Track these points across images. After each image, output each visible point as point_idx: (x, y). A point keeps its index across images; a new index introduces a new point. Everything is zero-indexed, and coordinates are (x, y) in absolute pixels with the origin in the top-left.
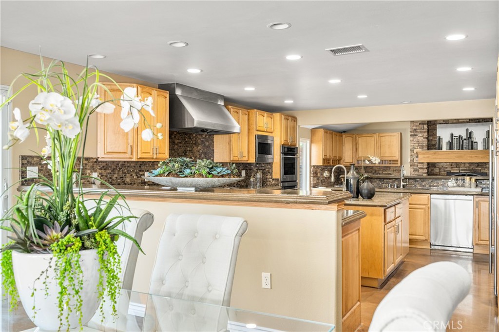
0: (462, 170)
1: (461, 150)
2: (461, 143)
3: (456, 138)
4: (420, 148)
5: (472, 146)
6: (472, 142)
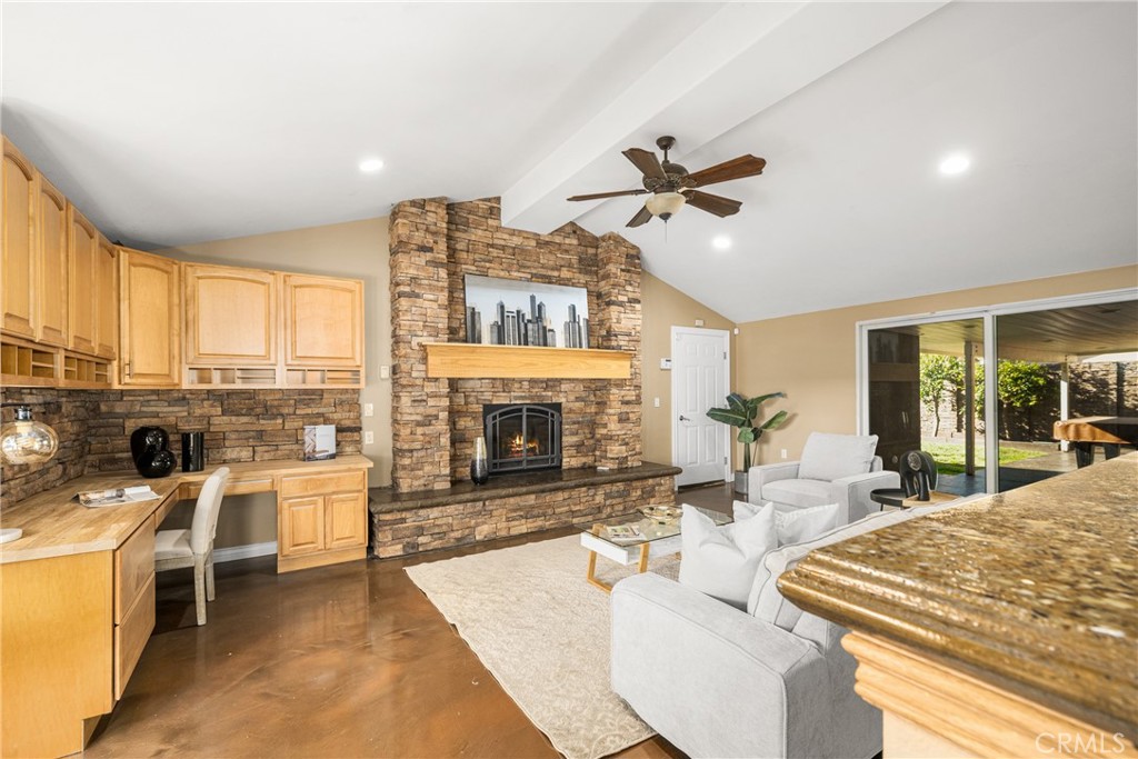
0: (516, 398)
1: (523, 347)
2: (523, 331)
3: (510, 315)
4: (430, 335)
5: (544, 338)
6: (544, 328)
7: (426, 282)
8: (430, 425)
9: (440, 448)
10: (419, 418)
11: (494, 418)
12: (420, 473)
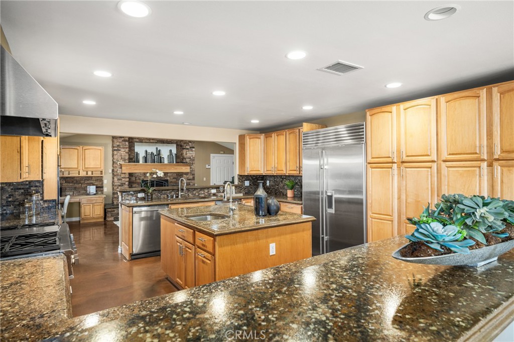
1: (153, 163)
2: (153, 158)
3: (149, 154)
4: (123, 161)
5: (160, 160)
6: (161, 157)
7: (122, 146)
8: (123, 186)
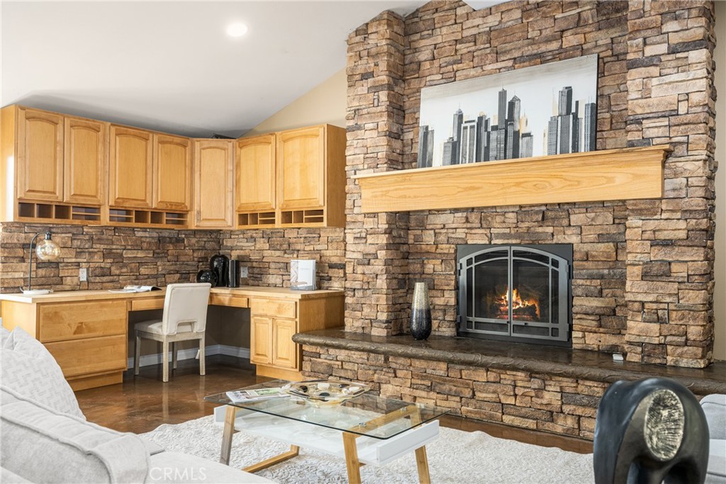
0: (499, 236)
1: (483, 163)
2: (484, 143)
3: (468, 125)
4: (369, 168)
5: (515, 146)
6: (516, 134)
8: (369, 264)
9: (377, 291)
10: (360, 256)
11: (469, 262)
12: (359, 314)
